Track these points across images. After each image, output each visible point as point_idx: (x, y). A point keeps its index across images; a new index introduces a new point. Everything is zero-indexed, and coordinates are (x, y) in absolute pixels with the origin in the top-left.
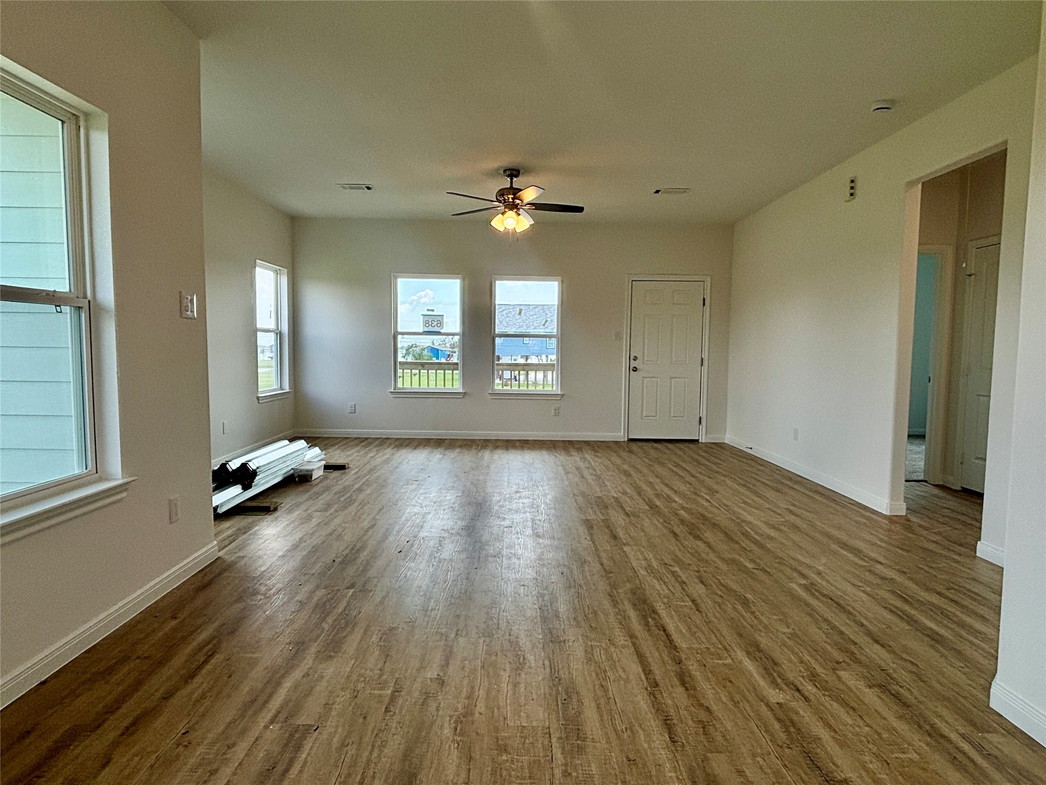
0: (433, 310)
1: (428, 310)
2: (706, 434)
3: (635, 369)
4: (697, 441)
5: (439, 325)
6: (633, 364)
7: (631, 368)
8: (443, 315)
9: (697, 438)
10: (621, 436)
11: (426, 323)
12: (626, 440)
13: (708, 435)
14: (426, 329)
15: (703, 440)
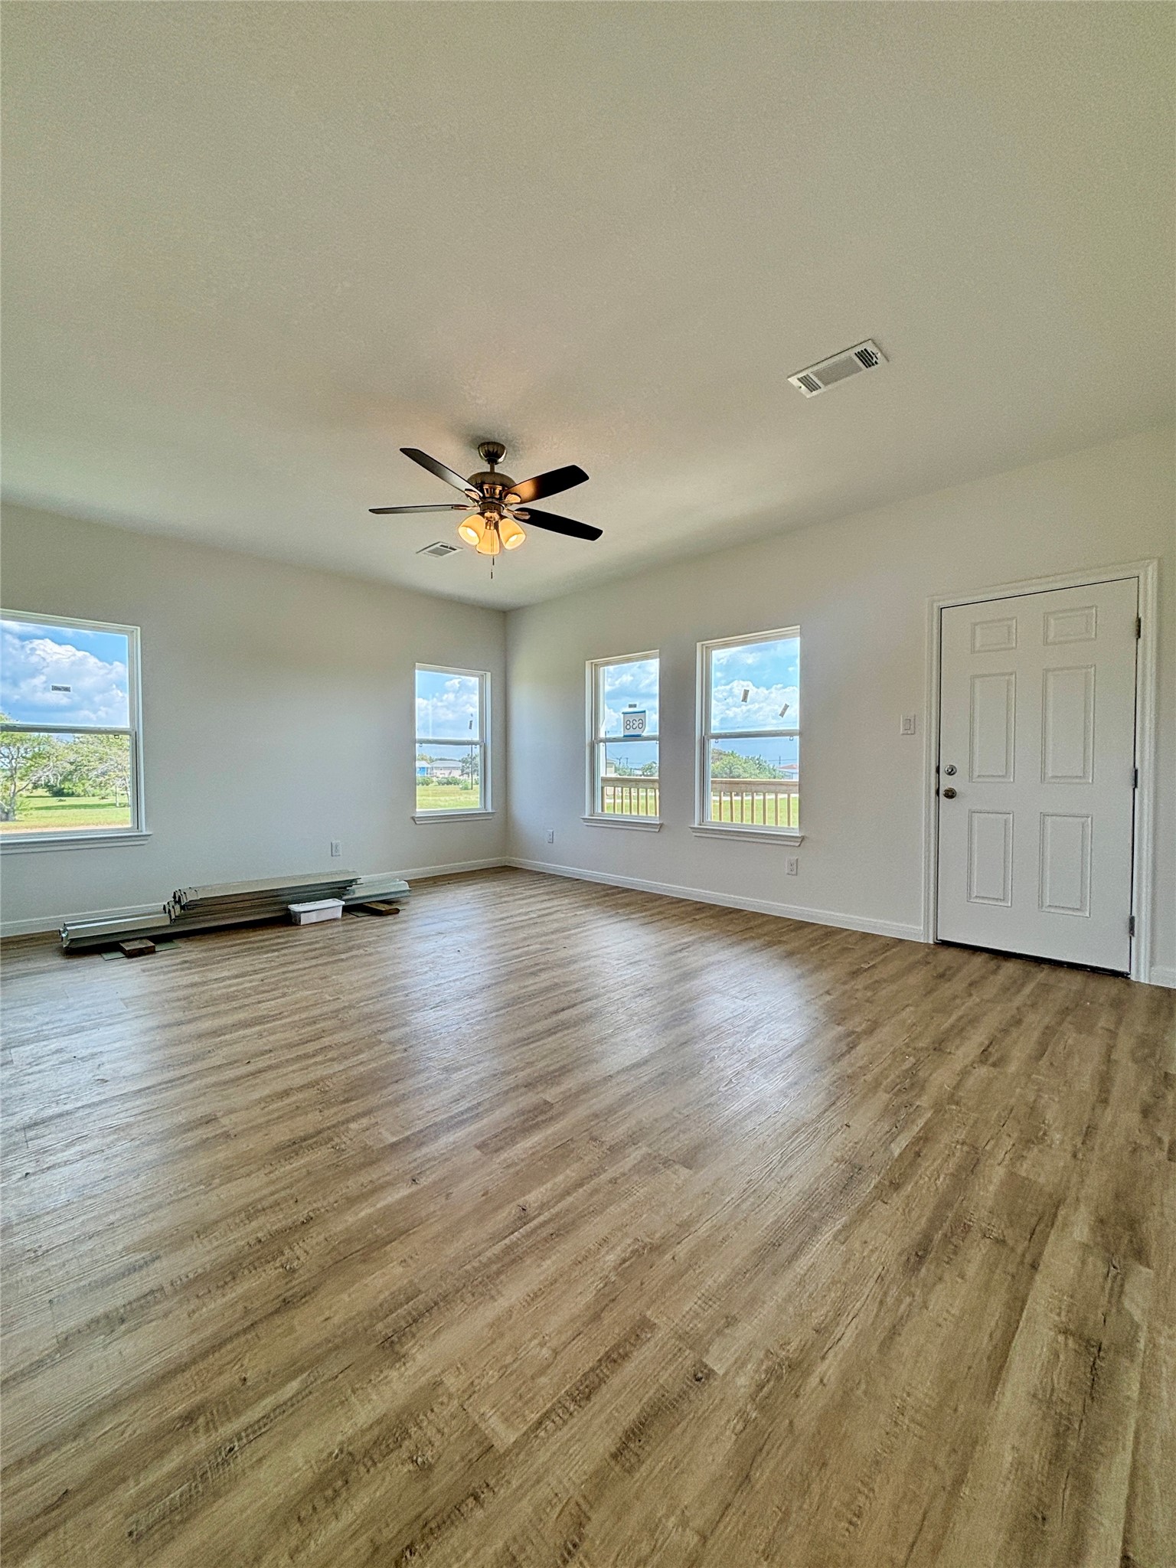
0: (635, 706)
1: (630, 706)
2: (1152, 964)
3: (950, 794)
4: (1122, 976)
5: (640, 726)
6: (947, 783)
7: (942, 792)
8: (644, 712)
9: (1125, 969)
10: (919, 932)
11: (627, 725)
12: (931, 942)
13: (1158, 968)
14: (628, 733)
15: (1141, 975)
